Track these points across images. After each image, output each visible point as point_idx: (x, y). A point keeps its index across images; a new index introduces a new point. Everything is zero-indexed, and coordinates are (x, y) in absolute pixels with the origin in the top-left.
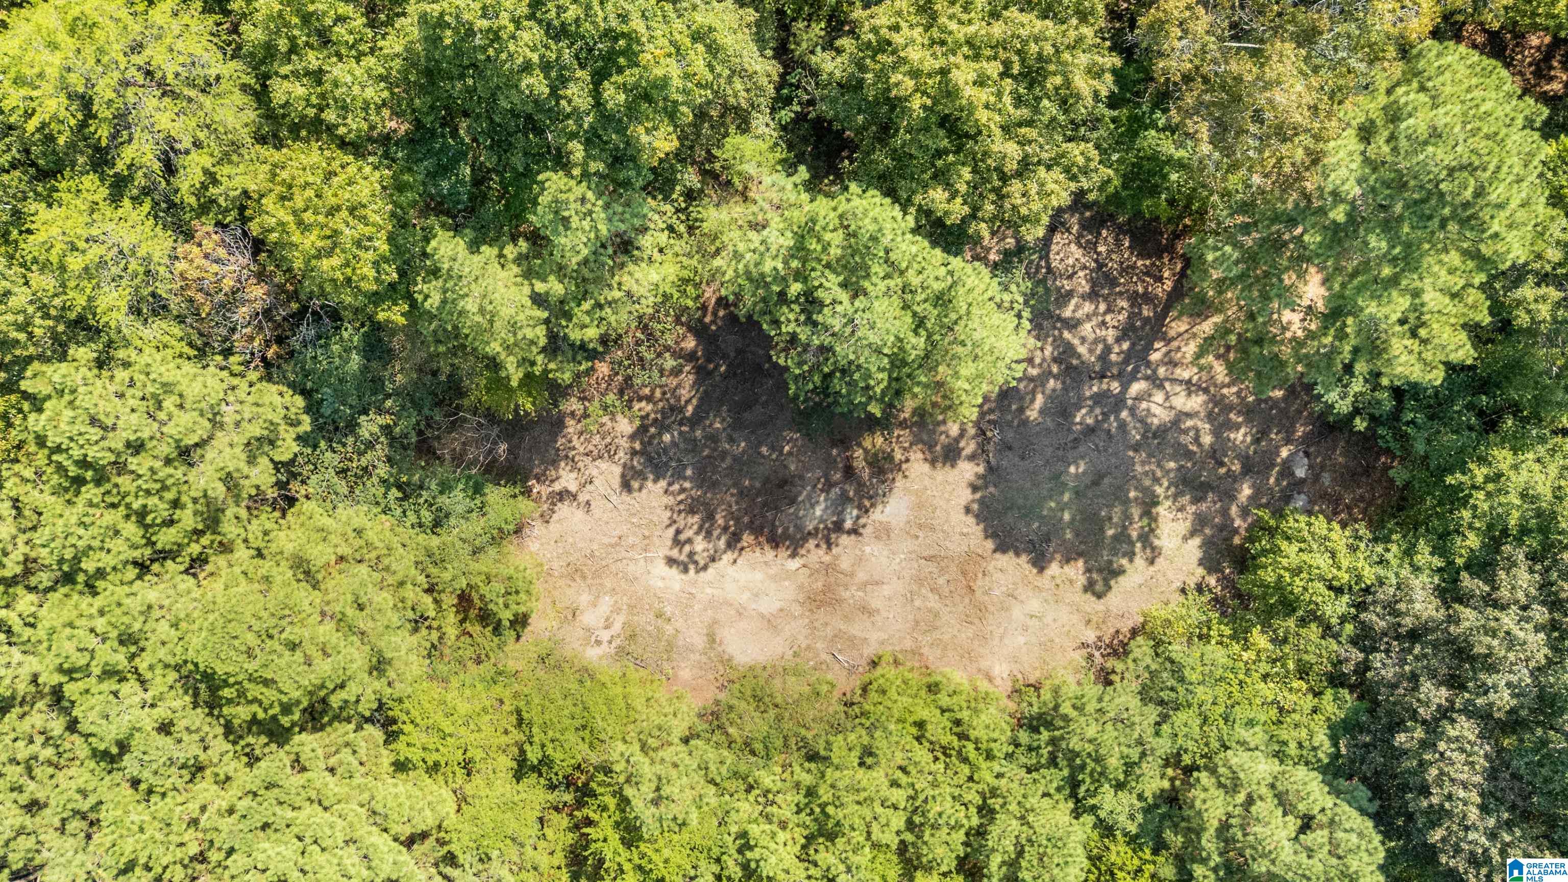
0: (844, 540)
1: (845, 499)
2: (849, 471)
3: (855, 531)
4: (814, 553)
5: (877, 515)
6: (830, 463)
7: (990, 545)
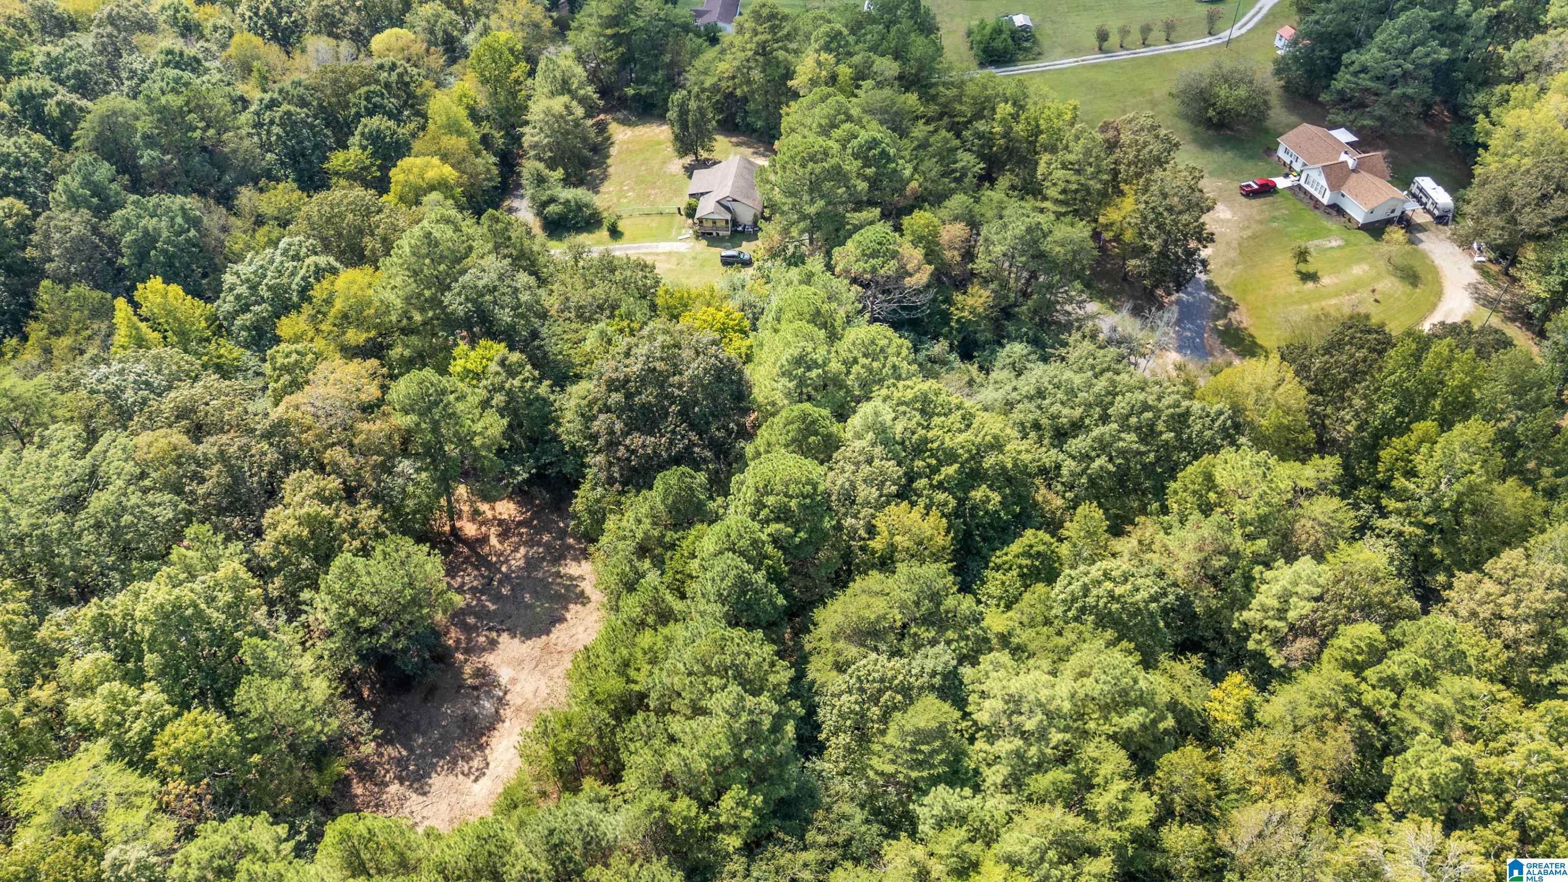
0: (508, 697)
1: (488, 693)
2: (475, 688)
3: (505, 693)
4: (507, 713)
5: (504, 681)
6: (467, 696)
7: (544, 637)
